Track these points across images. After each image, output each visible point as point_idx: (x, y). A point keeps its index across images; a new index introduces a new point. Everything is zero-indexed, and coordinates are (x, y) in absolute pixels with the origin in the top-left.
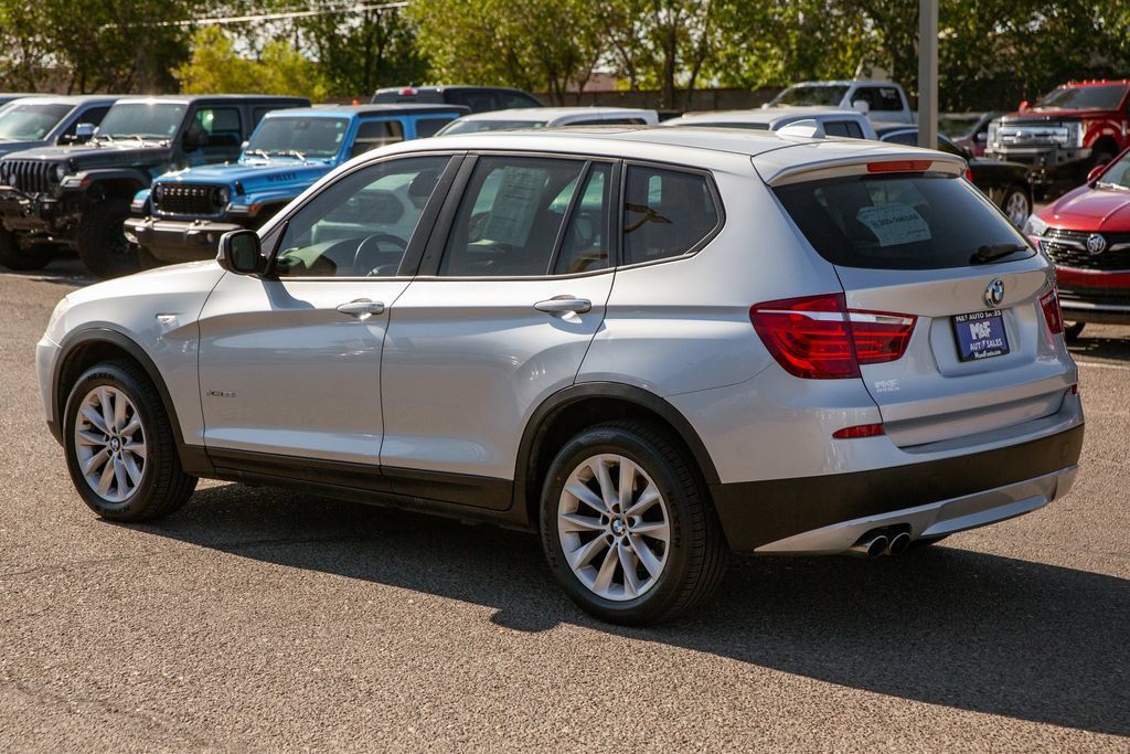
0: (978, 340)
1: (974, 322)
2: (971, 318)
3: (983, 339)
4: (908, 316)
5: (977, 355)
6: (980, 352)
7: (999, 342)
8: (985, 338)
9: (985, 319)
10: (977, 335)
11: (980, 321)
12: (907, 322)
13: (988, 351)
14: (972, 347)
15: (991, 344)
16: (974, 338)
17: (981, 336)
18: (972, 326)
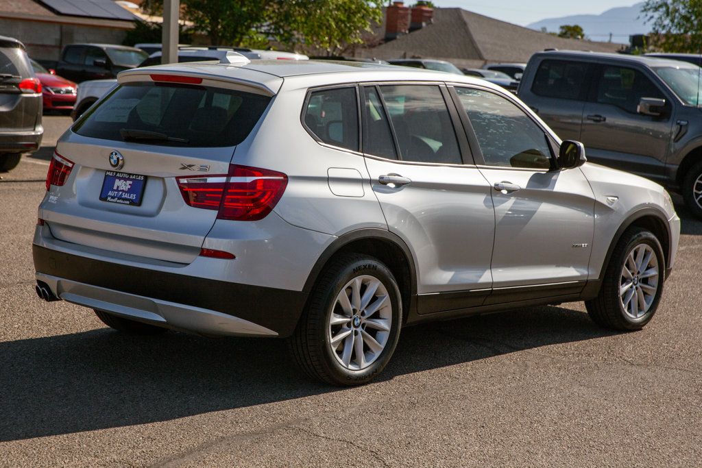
0: (117, 190)
1: (120, 179)
2: (118, 175)
3: (121, 191)
4: (71, 162)
5: (109, 199)
6: (113, 198)
7: (133, 197)
8: (123, 191)
9: (129, 179)
10: (118, 187)
11: (125, 179)
12: (70, 165)
13: (119, 199)
14: (110, 193)
15: (126, 196)
16: (115, 188)
17: (121, 188)
18: (117, 180)
